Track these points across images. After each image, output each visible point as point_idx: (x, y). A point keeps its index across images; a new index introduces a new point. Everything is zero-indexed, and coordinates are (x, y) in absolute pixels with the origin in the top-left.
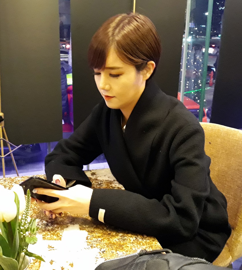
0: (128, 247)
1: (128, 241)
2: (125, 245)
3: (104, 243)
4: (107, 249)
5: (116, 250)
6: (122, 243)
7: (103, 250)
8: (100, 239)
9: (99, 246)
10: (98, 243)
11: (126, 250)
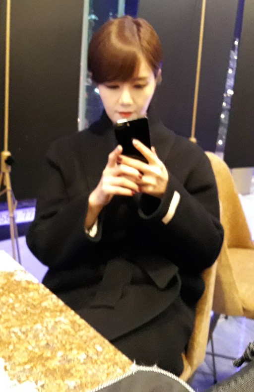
0: (79, 371)
1: (76, 361)
2: (74, 369)
3: (38, 371)
4: (47, 381)
5: (63, 380)
6: (67, 366)
7: (40, 383)
8: (28, 367)
9: (31, 378)
10: (28, 374)
11: (78, 376)
